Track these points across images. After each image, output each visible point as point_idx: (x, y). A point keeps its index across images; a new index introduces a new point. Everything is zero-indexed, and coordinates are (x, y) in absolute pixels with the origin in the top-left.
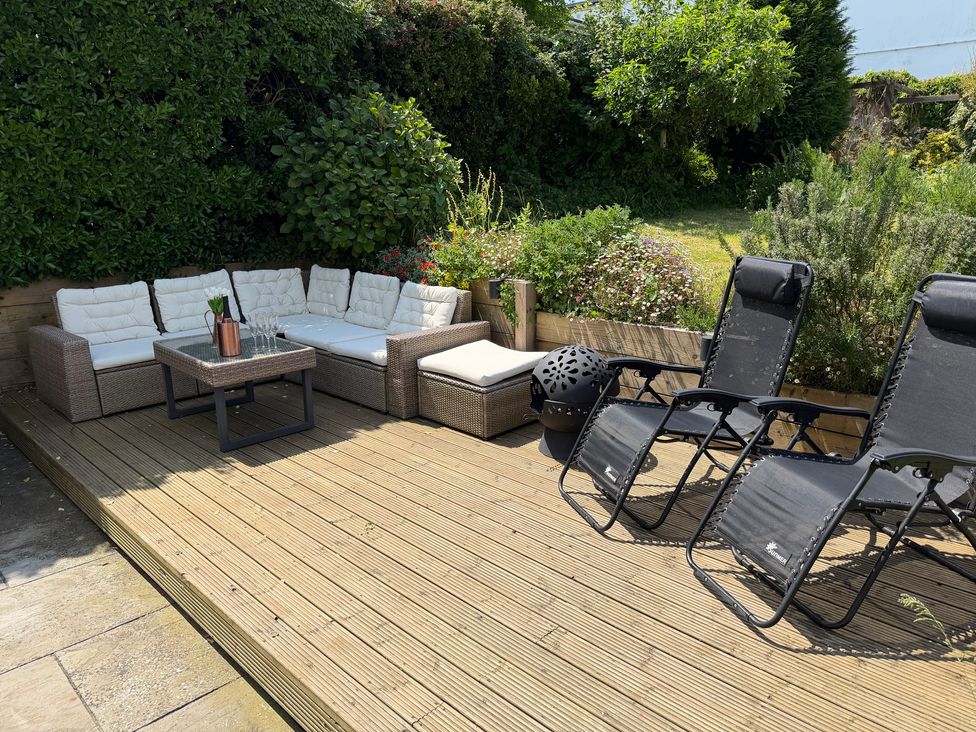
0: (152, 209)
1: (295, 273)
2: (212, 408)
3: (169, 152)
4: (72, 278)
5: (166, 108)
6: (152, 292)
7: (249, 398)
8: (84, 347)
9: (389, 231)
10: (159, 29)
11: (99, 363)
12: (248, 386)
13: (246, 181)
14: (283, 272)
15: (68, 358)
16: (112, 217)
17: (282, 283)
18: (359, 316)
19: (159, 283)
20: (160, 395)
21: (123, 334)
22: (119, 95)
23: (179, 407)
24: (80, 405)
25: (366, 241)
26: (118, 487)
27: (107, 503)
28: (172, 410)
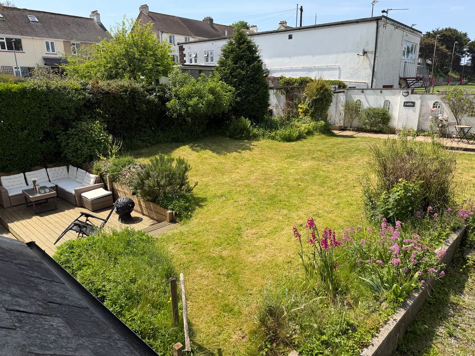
0: (25, 154)
1: (65, 168)
2: (32, 205)
3: (28, 141)
4: (5, 172)
5: (26, 132)
6: (25, 175)
7: (47, 202)
8: (6, 192)
9: (86, 157)
10: (23, 114)
11: (10, 195)
12: (47, 199)
13: (50, 145)
14: (61, 167)
15: (3, 194)
16: (14, 158)
17: (61, 170)
18: (78, 180)
19: (26, 173)
20: (25, 202)
21: (18, 186)
22: (14, 130)
23: (29, 204)
24: (6, 204)
25: (79, 161)
26: (12, 222)
27: (9, 224)
28: (27, 205)
